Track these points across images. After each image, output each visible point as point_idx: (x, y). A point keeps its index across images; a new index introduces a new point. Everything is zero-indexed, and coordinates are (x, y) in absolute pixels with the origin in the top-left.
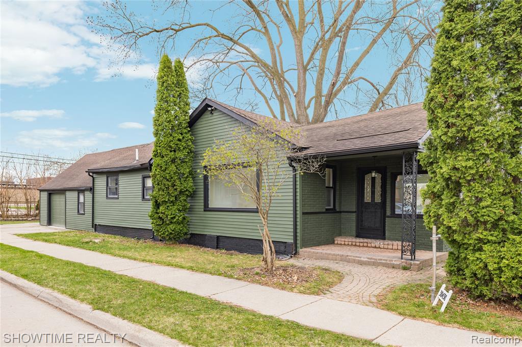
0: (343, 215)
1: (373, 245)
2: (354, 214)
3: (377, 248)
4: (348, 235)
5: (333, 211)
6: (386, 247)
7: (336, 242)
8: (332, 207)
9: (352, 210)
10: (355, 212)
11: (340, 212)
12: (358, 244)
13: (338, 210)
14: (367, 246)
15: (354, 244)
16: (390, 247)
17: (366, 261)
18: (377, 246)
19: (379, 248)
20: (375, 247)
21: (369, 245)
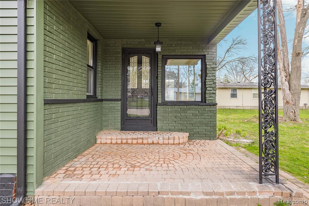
0: (106, 104)
1: (150, 141)
2: (120, 102)
3: (156, 144)
4: (111, 129)
5: (92, 99)
6: (166, 142)
7: (98, 141)
8: (91, 94)
9: (117, 98)
10: (120, 100)
11: (102, 100)
12: (130, 141)
13: (99, 98)
14: (142, 144)
15: (124, 141)
16: (171, 141)
17: (202, 200)
18: (155, 142)
19: (158, 143)
20: (153, 143)
21: (145, 141)
